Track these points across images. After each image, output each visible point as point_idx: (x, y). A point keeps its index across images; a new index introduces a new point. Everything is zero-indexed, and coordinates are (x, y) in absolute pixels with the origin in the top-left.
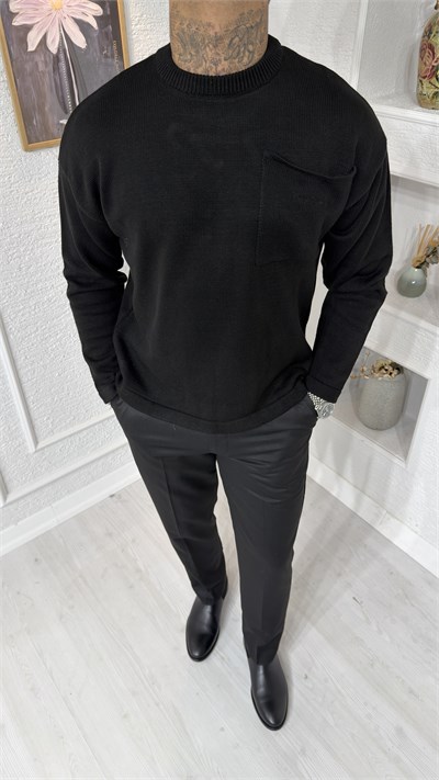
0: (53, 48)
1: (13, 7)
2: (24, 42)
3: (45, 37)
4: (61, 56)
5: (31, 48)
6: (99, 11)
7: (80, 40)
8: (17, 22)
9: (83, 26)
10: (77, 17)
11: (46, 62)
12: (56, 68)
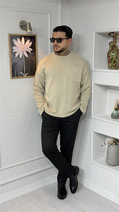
0: (21, 57)
1: (13, 48)
2: (15, 55)
3: (19, 54)
4: (22, 58)
5: (16, 57)
6: (31, 50)
7: (27, 56)
8: (14, 51)
9: (28, 53)
10: (27, 51)
11: (19, 60)
12: (21, 61)
